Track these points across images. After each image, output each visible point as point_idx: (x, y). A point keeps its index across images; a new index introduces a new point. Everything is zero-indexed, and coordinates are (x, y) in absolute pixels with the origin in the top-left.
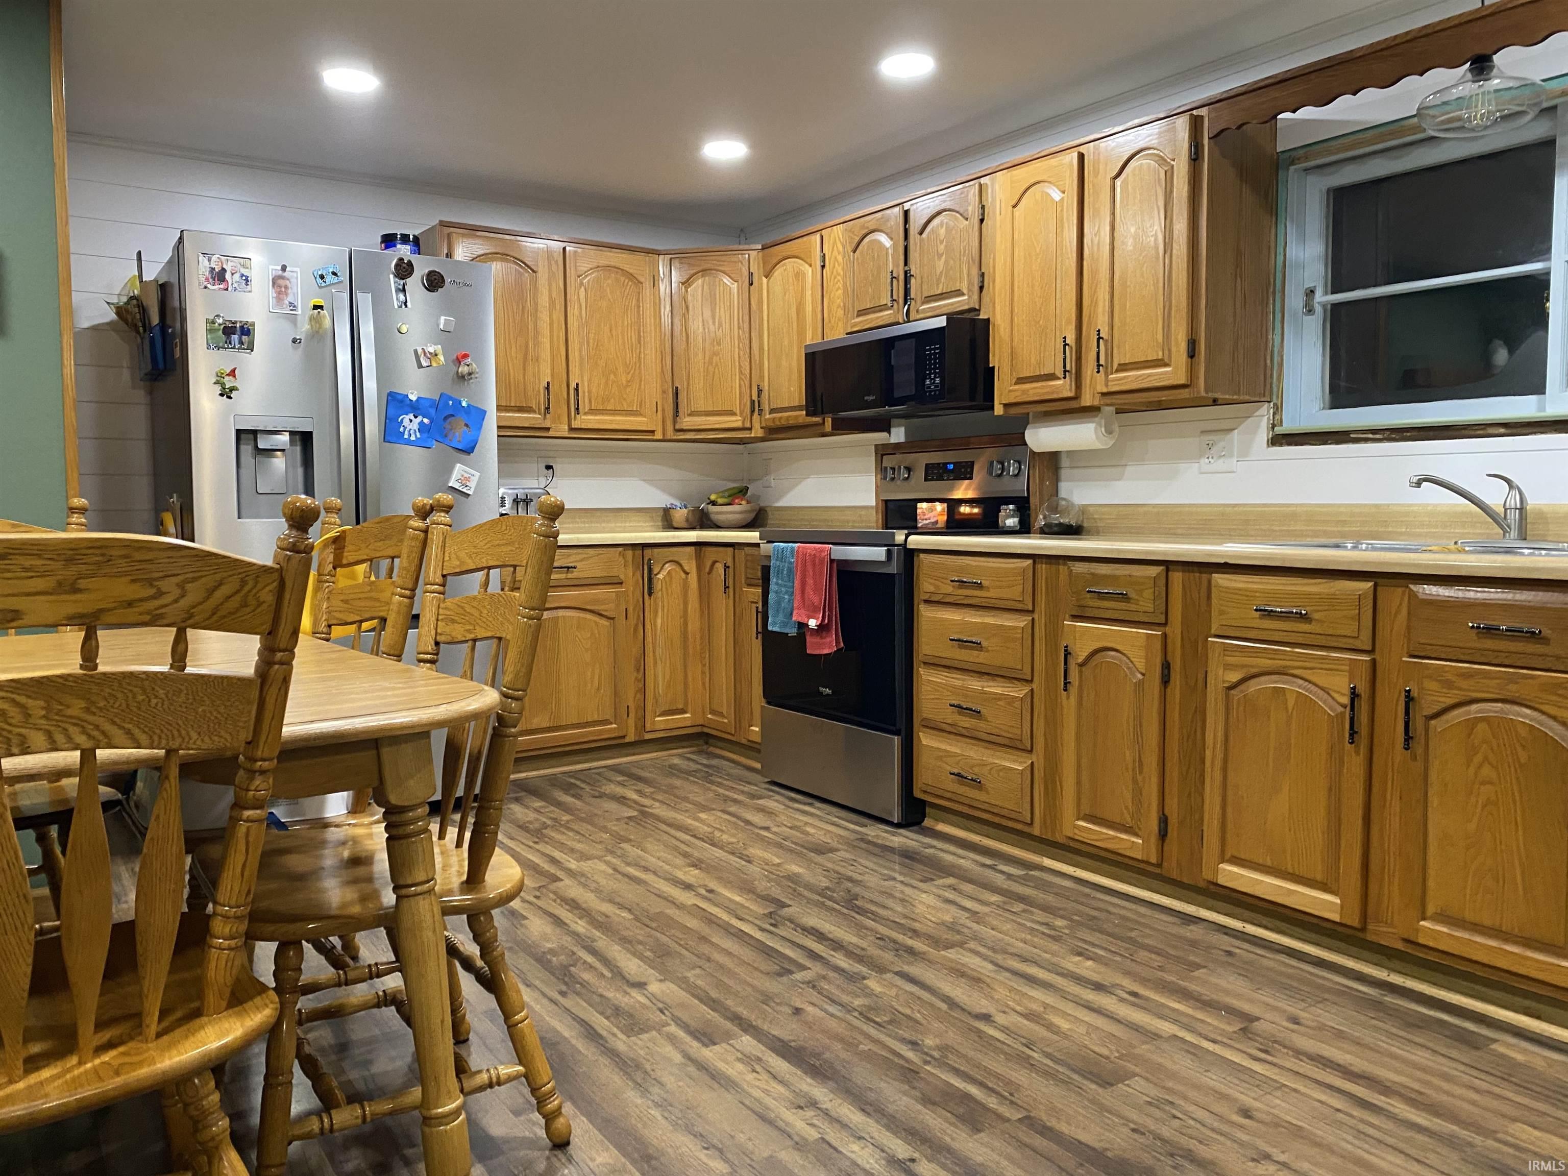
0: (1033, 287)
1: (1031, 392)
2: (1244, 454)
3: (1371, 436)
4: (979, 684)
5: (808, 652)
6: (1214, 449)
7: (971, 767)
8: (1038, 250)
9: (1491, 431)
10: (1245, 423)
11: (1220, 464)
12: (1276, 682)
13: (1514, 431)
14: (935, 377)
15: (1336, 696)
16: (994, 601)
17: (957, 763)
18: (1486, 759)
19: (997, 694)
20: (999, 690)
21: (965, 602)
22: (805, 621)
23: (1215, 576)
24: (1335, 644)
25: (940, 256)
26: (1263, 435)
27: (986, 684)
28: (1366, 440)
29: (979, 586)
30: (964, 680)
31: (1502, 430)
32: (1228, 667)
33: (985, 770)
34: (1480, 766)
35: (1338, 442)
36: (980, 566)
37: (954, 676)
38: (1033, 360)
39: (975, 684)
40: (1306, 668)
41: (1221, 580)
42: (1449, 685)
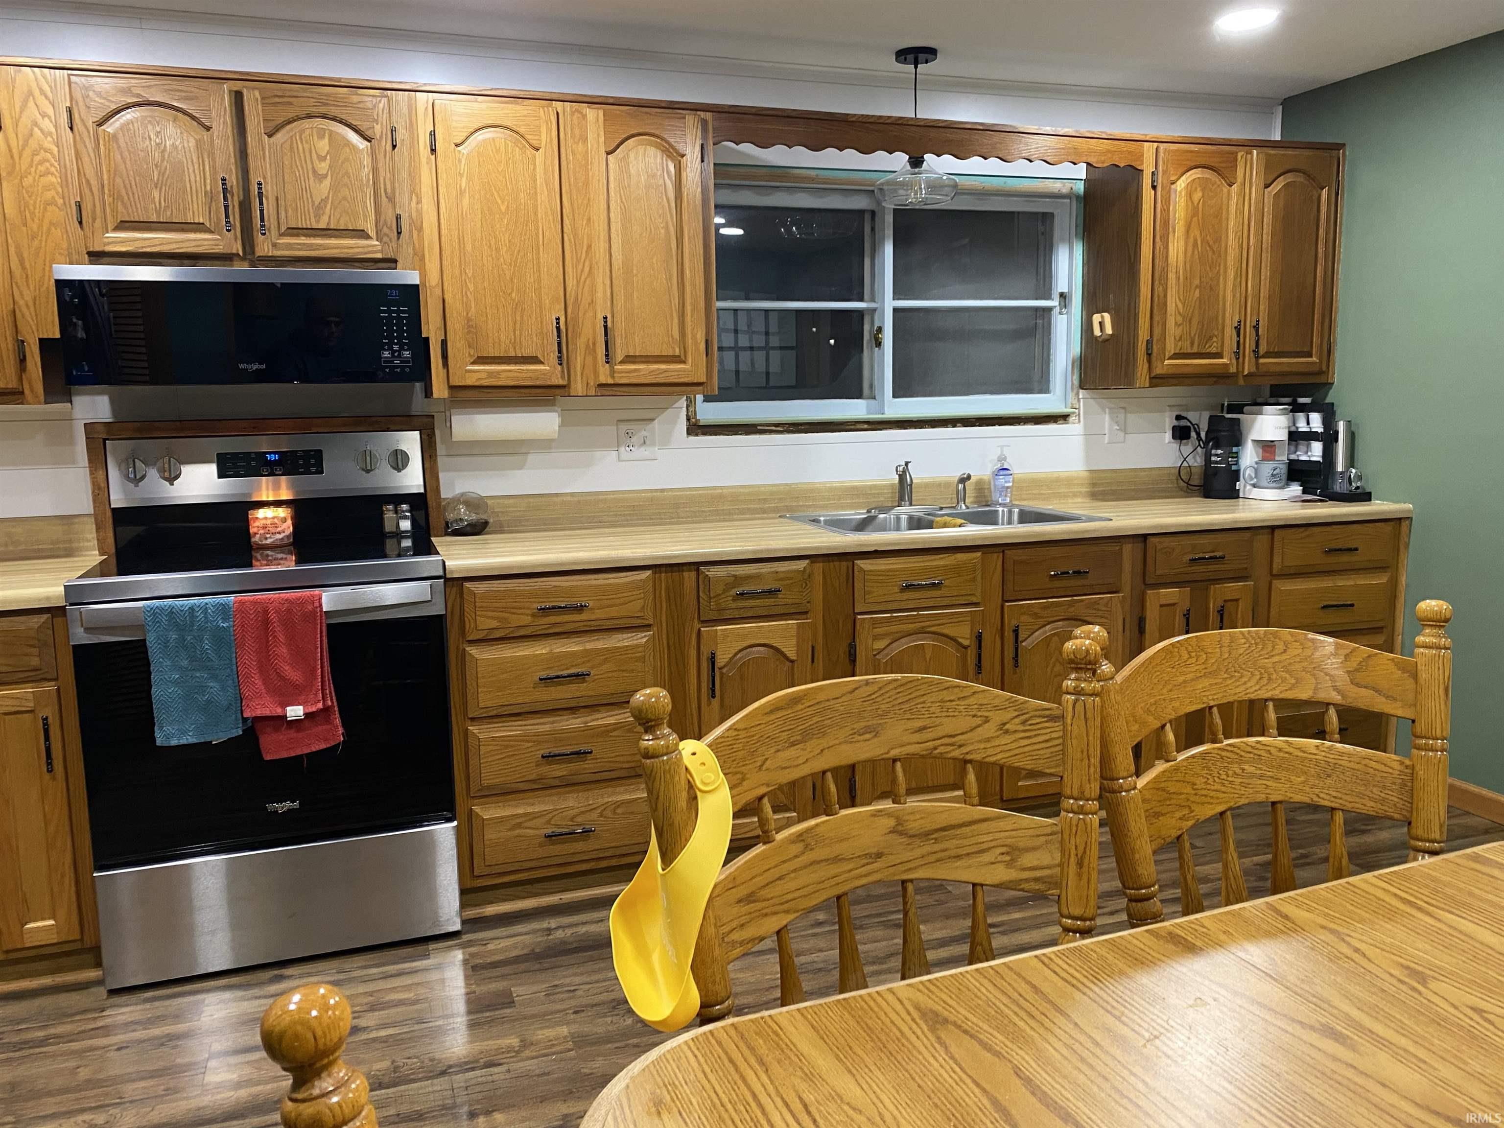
0: (498, 250)
1: (503, 375)
2: (665, 443)
3: (774, 428)
4: (578, 720)
5: (268, 757)
6: (634, 439)
7: (572, 820)
8: (503, 208)
9: (859, 426)
10: (665, 413)
11: (644, 452)
12: (914, 641)
13: (873, 427)
14: (401, 349)
15: (960, 640)
16: (598, 623)
17: (548, 822)
18: (1057, 660)
19: (610, 724)
20: (611, 720)
21: (551, 631)
22: (279, 711)
23: (858, 562)
24: (958, 602)
25: (321, 178)
26: (682, 425)
27: (589, 718)
28: (771, 432)
29: (581, 608)
30: (553, 722)
31: (866, 426)
32: (876, 638)
33: (594, 815)
34: (1054, 666)
35: (747, 433)
36: (576, 586)
37: (532, 722)
38: (503, 338)
39: (573, 723)
40: (939, 625)
41: (863, 564)
42: (1036, 615)
